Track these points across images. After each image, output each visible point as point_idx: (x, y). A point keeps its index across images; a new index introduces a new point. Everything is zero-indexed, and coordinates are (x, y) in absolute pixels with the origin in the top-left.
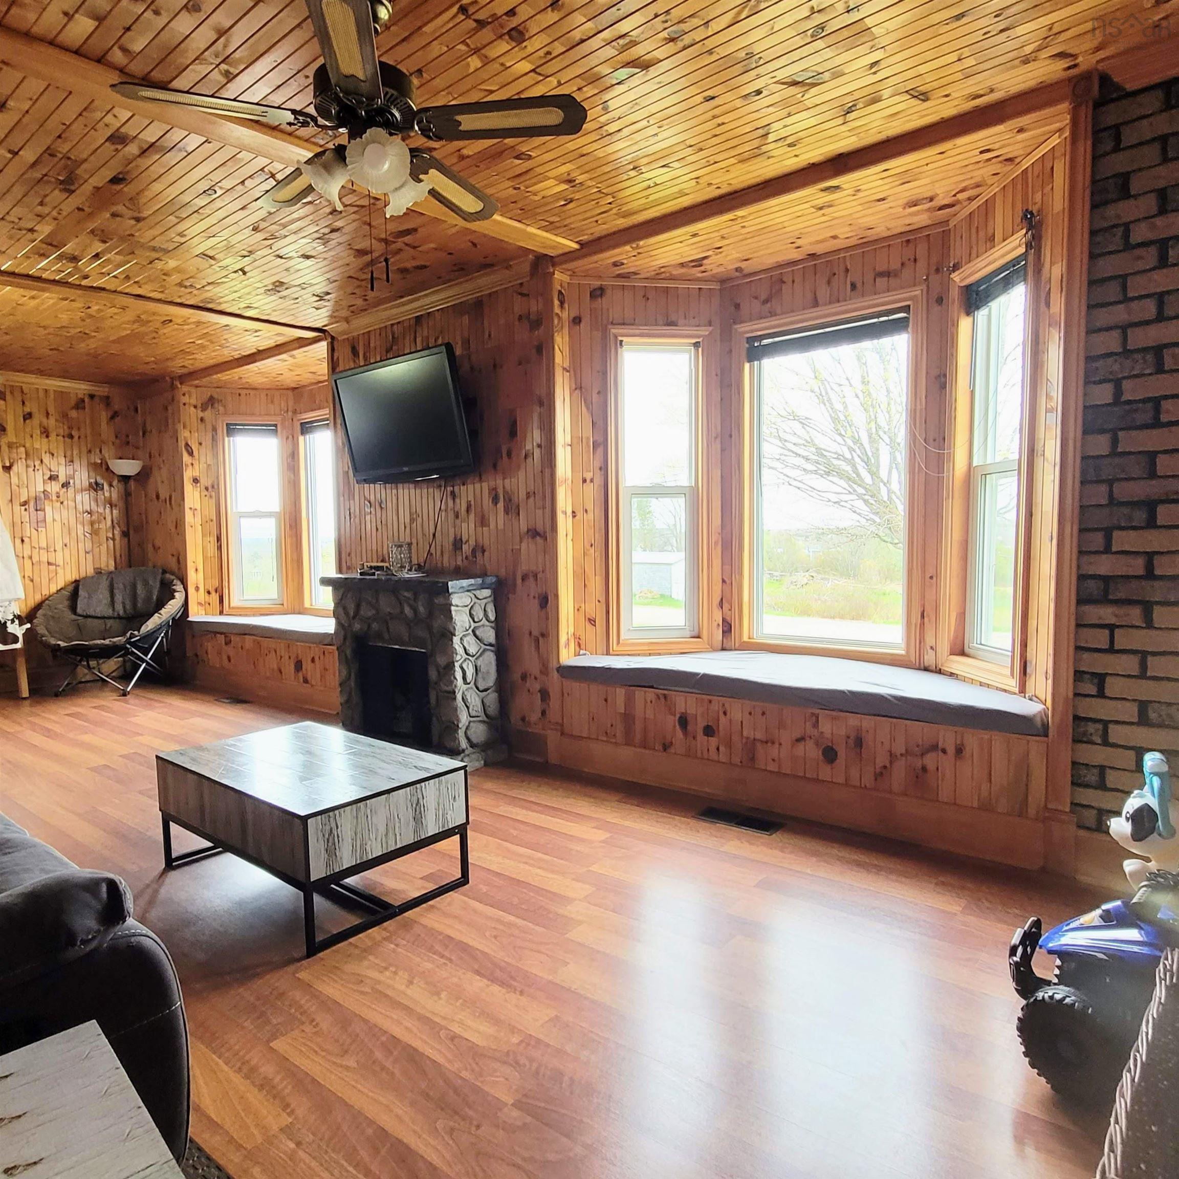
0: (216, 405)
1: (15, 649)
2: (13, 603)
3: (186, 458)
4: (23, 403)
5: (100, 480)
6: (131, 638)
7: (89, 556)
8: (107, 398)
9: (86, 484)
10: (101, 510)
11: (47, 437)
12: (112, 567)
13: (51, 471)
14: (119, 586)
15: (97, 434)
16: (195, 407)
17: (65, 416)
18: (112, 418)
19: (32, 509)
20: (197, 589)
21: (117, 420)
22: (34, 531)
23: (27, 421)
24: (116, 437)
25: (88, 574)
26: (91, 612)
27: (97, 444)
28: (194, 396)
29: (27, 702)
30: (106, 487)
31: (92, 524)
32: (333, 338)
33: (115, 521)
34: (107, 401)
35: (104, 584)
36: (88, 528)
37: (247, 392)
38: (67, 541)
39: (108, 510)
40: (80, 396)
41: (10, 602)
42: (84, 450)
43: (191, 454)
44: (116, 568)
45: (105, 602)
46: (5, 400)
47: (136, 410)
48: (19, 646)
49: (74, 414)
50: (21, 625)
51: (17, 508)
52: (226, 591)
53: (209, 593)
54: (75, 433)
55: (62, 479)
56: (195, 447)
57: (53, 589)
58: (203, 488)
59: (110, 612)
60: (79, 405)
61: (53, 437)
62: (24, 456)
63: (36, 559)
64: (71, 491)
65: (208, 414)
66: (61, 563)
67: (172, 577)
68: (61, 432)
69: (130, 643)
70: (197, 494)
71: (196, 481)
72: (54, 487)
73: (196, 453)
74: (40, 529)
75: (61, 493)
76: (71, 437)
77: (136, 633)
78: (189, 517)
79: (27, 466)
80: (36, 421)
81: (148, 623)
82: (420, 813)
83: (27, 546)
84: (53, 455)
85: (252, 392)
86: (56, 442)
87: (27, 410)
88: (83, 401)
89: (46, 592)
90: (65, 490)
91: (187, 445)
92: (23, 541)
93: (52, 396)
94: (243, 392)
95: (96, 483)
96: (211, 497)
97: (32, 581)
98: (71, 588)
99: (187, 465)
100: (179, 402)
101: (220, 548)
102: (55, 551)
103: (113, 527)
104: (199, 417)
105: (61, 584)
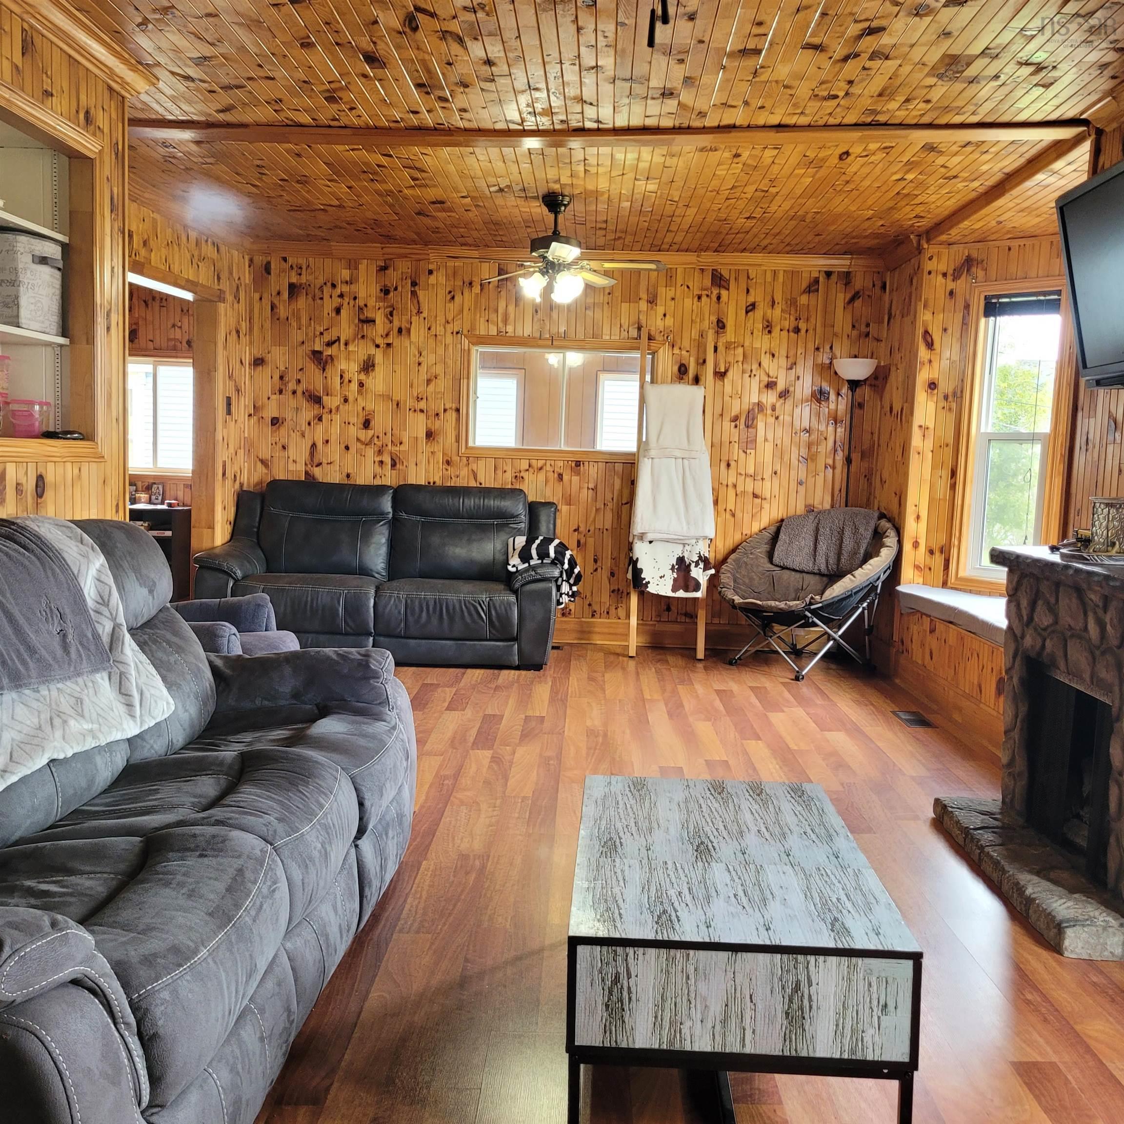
0: (974, 269)
1: (695, 599)
2: (701, 542)
3: (923, 353)
4: (748, 291)
5: (826, 387)
6: (811, 604)
7: (802, 489)
8: (848, 274)
9: (808, 392)
10: (822, 427)
11: (770, 332)
12: (827, 506)
13: (769, 376)
14: (825, 531)
15: (828, 325)
16: (945, 275)
17: (792, 302)
18: (852, 300)
19: (742, 426)
20: (916, 545)
21: (858, 303)
22: (742, 455)
23: (750, 314)
24: (854, 326)
25: (798, 513)
26: (789, 563)
27: (829, 339)
28: (945, 259)
29: (700, 665)
30: (832, 397)
31: (810, 445)
32: (1099, 132)
33: (838, 443)
34: (847, 278)
35: (810, 527)
36: (804, 452)
37: (1022, 242)
38: (778, 468)
39: (831, 428)
40: (815, 275)
41: (697, 539)
42: (811, 347)
43: (930, 345)
44: (832, 507)
45: (806, 550)
46: (728, 290)
47: (884, 287)
48: (698, 595)
49: (804, 299)
50: (705, 569)
51: (727, 425)
52: (954, 552)
53: (931, 552)
54: (803, 326)
55: (781, 386)
56: (936, 337)
57: (756, 528)
58: (941, 396)
59: (809, 566)
60: (812, 287)
61: (776, 331)
62: (741, 359)
63: (740, 488)
64: (789, 402)
65: (960, 286)
66: (768, 496)
67: (888, 525)
68: (786, 324)
69: (811, 611)
70: (931, 406)
71: (932, 386)
72: (770, 398)
73: (937, 345)
74: (748, 451)
75: (778, 406)
76: (797, 330)
77: (818, 598)
78: (916, 440)
79: (743, 372)
80: (758, 313)
81: (835, 587)
82: (801, 1008)
83: (732, 471)
84: (773, 355)
85: (1028, 242)
86: (779, 340)
87: (751, 299)
88: (817, 281)
89: (746, 531)
90: (782, 401)
91: (926, 332)
92: (728, 465)
93: (781, 279)
94: (1015, 244)
95: (821, 392)
96: (950, 409)
97: (733, 515)
98: (773, 529)
99: (922, 364)
100: (923, 270)
101: (953, 487)
102: (763, 479)
103: (835, 451)
104: (949, 289)
105: (765, 522)
